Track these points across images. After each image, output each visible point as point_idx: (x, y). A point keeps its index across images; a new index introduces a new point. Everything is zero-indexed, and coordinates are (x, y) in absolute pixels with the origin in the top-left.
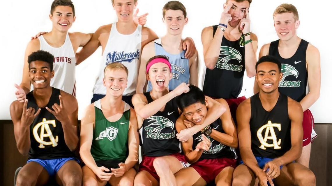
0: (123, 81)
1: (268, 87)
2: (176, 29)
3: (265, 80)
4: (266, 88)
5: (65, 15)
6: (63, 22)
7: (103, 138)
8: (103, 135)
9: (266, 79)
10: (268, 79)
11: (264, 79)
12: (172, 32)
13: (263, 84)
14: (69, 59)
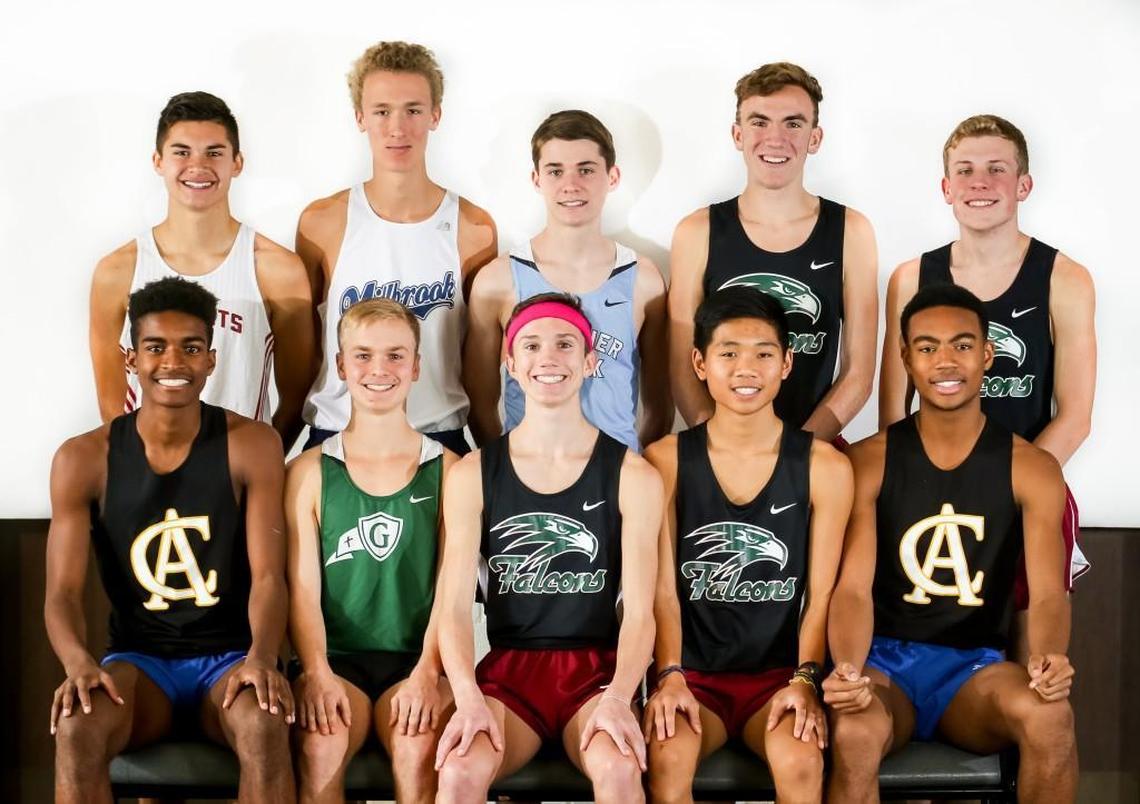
0: (401, 358)
1: (948, 392)
2: (578, 203)
3: (938, 367)
4: (943, 395)
5: (202, 152)
6: (194, 175)
7: (350, 556)
8: (349, 544)
9: (943, 365)
10: (950, 364)
11: (939, 363)
12: (565, 215)
13: (934, 383)
14: (234, 316)
